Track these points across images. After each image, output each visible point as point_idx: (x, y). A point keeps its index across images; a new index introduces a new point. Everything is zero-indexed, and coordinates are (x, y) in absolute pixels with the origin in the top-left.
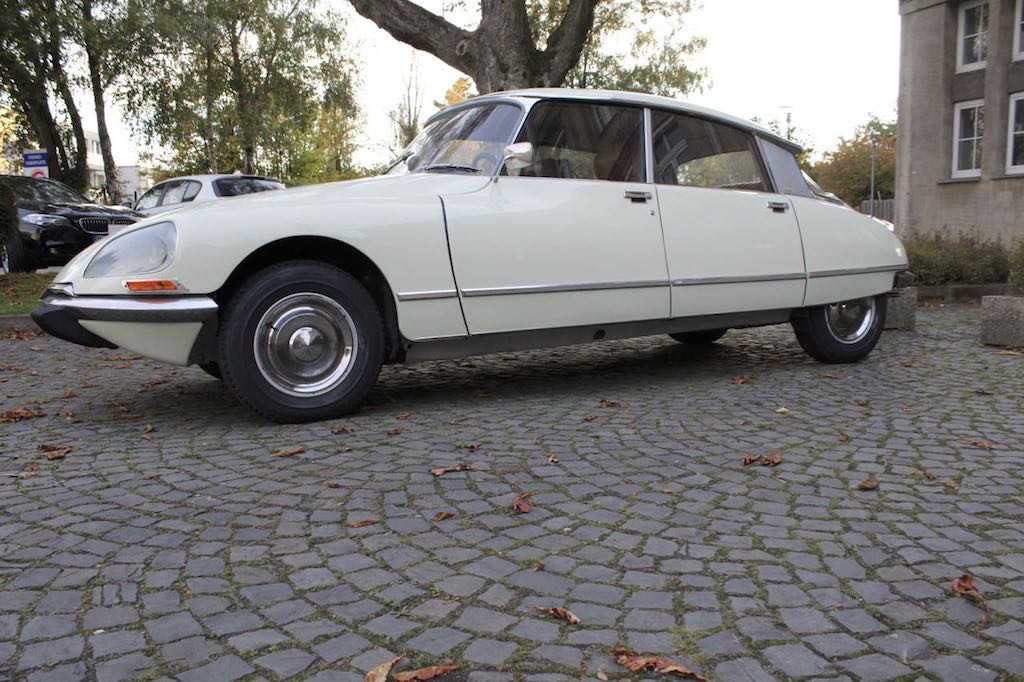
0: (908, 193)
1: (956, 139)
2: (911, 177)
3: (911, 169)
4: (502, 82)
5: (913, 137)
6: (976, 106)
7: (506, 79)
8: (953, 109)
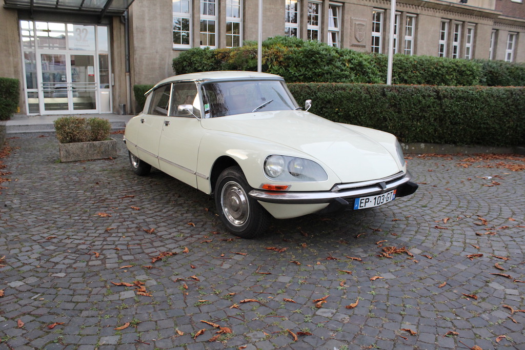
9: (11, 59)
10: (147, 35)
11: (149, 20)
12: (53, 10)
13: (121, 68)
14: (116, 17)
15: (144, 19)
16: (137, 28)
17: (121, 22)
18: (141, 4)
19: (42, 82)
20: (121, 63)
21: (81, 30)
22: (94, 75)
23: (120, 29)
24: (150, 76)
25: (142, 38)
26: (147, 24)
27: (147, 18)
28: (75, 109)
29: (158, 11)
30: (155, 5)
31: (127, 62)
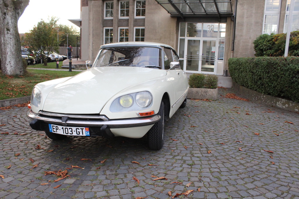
0: (92, 50)
1: (104, 37)
2: (93, 46)
3: (93, 44)
4: (5, 11)
5: (93, 35)
6: (110, 29)
7: (7, 9)
8: (103, 28)
9: (171, 42)
10: (245, 28)
11: (247, 18)
12: (192, 16)
13: (229, 48)
14: (229, 17)
15: (243, 17)
16: (238, 23)
17: (232, 20)
18: (242, 8)
19: (186, 54)
20: (229, 45)
21: (211, 26)
22: (215, 52)
23: (231, 24)
24: (244, 53)
25: (241, 29)
26: (245, 20)
27: (245, 16)
28: (202, 71)
29: (254, 11)
30: (252, 8)
31: (233, 44)
